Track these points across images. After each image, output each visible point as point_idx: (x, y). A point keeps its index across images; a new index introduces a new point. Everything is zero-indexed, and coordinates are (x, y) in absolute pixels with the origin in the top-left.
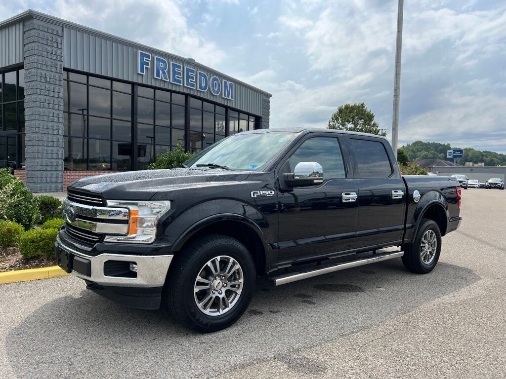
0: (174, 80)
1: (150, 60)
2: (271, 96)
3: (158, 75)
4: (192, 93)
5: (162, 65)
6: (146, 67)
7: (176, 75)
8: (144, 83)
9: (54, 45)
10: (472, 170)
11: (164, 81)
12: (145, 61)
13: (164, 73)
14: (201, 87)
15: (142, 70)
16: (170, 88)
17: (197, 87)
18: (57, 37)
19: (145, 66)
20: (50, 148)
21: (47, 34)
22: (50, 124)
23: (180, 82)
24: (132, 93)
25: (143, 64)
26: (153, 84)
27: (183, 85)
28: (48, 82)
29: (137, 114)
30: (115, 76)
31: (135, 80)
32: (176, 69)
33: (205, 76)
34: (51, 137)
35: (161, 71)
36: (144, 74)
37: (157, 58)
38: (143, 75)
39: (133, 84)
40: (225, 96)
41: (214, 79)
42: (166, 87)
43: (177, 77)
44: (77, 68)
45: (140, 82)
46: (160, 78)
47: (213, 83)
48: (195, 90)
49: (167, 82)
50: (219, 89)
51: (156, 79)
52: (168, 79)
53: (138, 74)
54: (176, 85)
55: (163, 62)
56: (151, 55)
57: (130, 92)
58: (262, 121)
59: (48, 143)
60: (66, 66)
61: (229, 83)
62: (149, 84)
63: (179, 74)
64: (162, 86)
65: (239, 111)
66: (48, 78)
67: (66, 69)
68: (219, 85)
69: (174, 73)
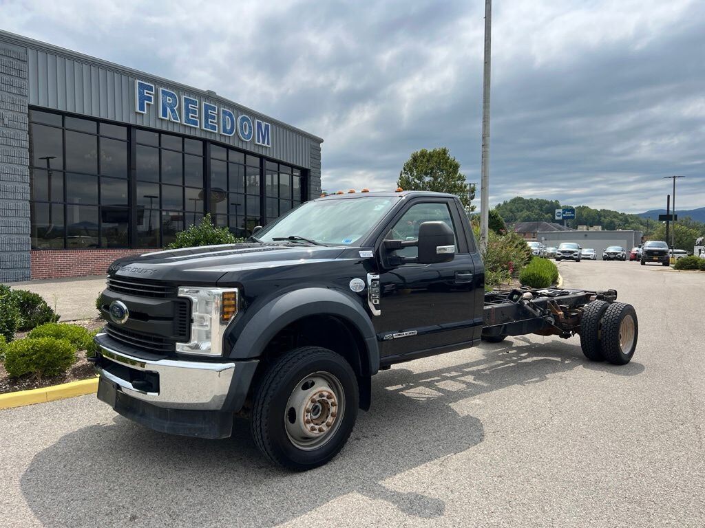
0: (188, 120)
1: (153, 93)
2: (322, 141)
3: (165, 114)
4: (213, 138)
5: (169, 100)
6: (147, 104)
7: (190, 114)
8: (145, 125)
9: (15, 73)
10: (586, 235)
11: (174, 122)
12: (145, 94)
13: (173, 111)
14: (225, 131)
15: (142, 108)
16: (182, 132)
17: (219, 129)
18: (19, 62)
19: (146, 102)
20: (10, 219)
21: (4, 58)
22: (9, 185)
23: (195, 123)
24: (128, 139)
25: (142, 98)
26: (158, 127)
27: (201, 128)
28: (6, 126)
29: (135, 169)
30: (103, 116)
31: (132, 122)
32: (190, 105)
33: (230, 115)
34: (12, 204)
35: (168, 109)
36: (145, 112)
37: (163, 91)
38: (143, 114)
39: (130, 127)
40: (259, 142)
41: (244, 119)
42: (176, 130)
43: (192, 116)
44: (48, 106)
45: (139, 123)
46: (168, 119)
47: (241, 124)
48: (218, 133)
49: (177, 123)
50: (250, 133)
51: (162, 119)
52: (177, 120)
53: (136, 113)
54: (190, 127)
55: (172, 96)
56: (154, 86)
57: (125, 138)
58: (310, 176)
59: (8, 213)
60: (32, 103)
62: (152, 126)
63: (194, 112)
64: (170, 129)
65: (279, 163)
66: (6, 120)
67: (31, 107)
68: (250, 127)
69: (187, 111)
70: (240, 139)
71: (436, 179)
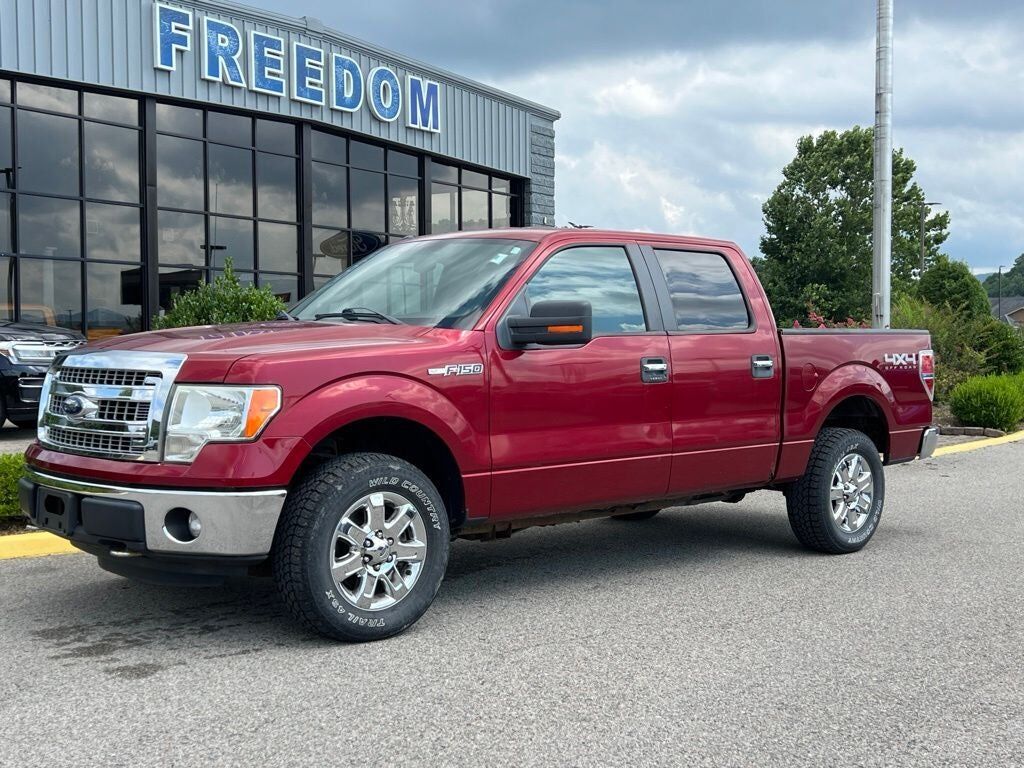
0: (262, 81)
1: (190, 27)
2: (558, 118)
3: (214, 70)
4: (316, 117)
5: (223, 41)
6: (177, 50)
7: (267, 69)
8: (175, 94)
11: (233, 87)
12: (174, 31)
13: (230, 63)
14: (341, 100)
15: (167, 60)
16: (250, 105)
17: (329, 99)
19: (174, 46)
23: (278, 87)
24: (140, 124)
25: (168, 40)
26: (201, 98)
27: (290, 96)
29: (155, 185)
30: (89, 80)
31: (148, 89)
32: (266, 49)
33: (352, 68)
35: (221, 60)
36: (174, 68)
37: (208, 22)
38: (169, 72)
39: (143, 99)
40: (414, 121)
41: (381, 75)
42: (238, 104)
43: (270, 73)
45: (162, 91)
46: (220, 79)
47: (376, 85)
48: (325, 108)
49: (239, 88)
50: (395, 104)
51: (208, 81)
52: (242, 80)
53: (156, 70)
54: (268, 95)
55: (227, 31)
56: (190, 14)
57: (134, 121)
58: (529, 192)
61: (425, 84)
62: (188, 96)
63: (276, 64)
64: (226, 102)
65: (461, 166)
68: (395, 91)
69: (262, 62)
70: (374, 118)
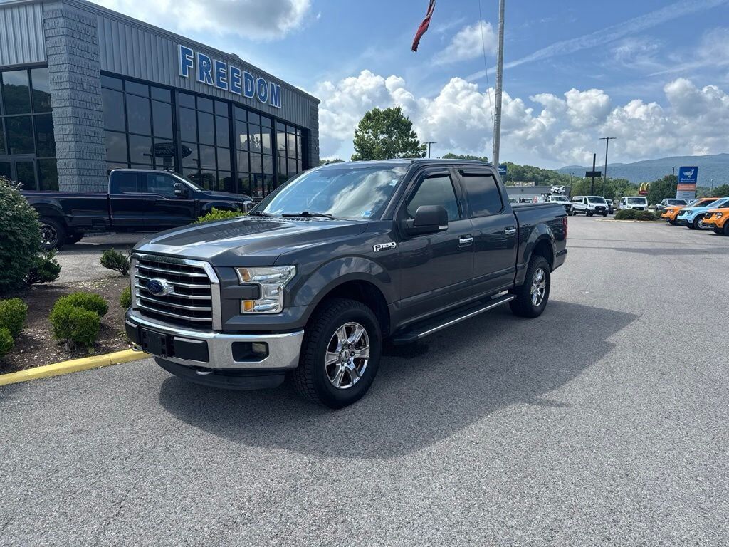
0: (219, 84)
1: (193, 57)
2: (319, 102)
3: (202, 79)
4: (237, 100)
5: (205, 64)
6: (188, 68)
7: (221, 78)
8: (186, 88)
9: (88, 39)
10: (522, 190)
11: (208, 85)
12: (187, 58)
13: (208, 74)
14: (247, 93)
15: (184, 72)
16: (214, 94)
17: (243, 91)
18: (90, 28)
19: (187, 66)
20: (95, 178)
21: (79, 24)
22: (91, 146)
23: (224, 86)
24: (172, 101)
25: (185, 62)
26: (196, 90)
27: (228, 91)
28: (85, 91)
29: (180, 131)
30: (154, 81)
31: (177, 85)
32: (220, 69)
33: (251, 79)
34: (93, 163)
35: (204, 73)
36: (187, 76)
37: (199, 55)
38: (185, 78)
39: (174, 90)
40: (272, 103)
41: (261, 82)
42: (210, 93)
44: (114, 70)
45: (181, 87)
46: (204, 82)
47: (259, 86)
48: (242, 95)
49: (210, 86)
50: (266, 95)
51: (199, 82)
53: (179, 76)
54: (221, 90)
55: (207, 60)
56: (193, 51)
57: (169, 100)
58: (311, 136)
60: (103, 69)
61: (275, 86)
62: (191, 89)
63: (224, 76)
64: (205, 92)
65: (286, 123)
66: (85, 85)
67: (103, 73)
68: (265, 89)
69: (219, 74)
70: (258, 101)
71: (391, 136)
